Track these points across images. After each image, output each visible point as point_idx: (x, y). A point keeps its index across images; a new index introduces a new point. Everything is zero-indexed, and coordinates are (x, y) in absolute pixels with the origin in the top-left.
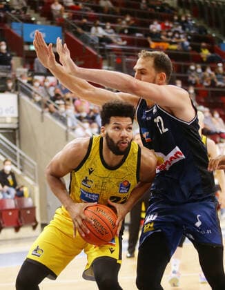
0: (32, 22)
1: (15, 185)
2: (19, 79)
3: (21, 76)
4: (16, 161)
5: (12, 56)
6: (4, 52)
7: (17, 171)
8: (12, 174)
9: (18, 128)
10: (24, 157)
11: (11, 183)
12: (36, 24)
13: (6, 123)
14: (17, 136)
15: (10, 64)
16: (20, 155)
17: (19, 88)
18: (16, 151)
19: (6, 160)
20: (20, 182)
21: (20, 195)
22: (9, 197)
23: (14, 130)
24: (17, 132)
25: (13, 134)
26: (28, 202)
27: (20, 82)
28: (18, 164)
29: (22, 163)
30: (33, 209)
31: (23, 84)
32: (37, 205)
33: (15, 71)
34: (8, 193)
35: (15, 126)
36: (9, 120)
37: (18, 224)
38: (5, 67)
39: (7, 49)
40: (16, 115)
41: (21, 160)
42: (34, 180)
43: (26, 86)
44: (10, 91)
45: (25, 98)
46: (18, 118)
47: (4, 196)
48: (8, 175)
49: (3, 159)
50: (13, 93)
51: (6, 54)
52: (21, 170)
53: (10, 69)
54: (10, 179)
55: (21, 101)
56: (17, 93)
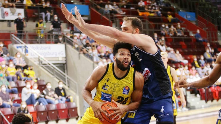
0: (72, 3)
1: (65, 96)
2: (65, 35)
3: (67, 34)
4: (65, 81)
5: (61, 22)
6: (57, 20)
7: (66, 87)
8: (63, 89)
9: (66, 63)
10: (70, 79)
11: (63, 94)
12: (74, 4)
13: (59, 61)
14: (65, 68)
15: (60, 27)
16: (68, 78)
17: (66, 41)
18: (65, 76)
19: (60, 82)
20: (68, 94)
21: (68, 101)
22: (62, 102)
23: (64, 64)
24: (65, 65)
25: (63, 66)
26: (73, 105)
27: (66, 37)
29: (68, 83)
30: (76, 108)
31: (68, 38)
32: (78, 106)
33: (63, 31)
34: (61, 100)
35: (64, 62)
36: (60, 59)
37: (68, 117)
38: (57, 29)
39: (58, 19)
40: (64, 56)
41: (68, 81)
42: (76, 92)
43: (70, 39)
44: (60, 42)
45: (69, 46)
46: (66, 57)
47: (59, 102)
48: (61, 90)
49: (58, 81)
50: (62, 43)
51: (58, 22)
52: (69, 87)
53: (60, 30)
54: (62, 92)
55: (67, 48)
56: (65, 43)
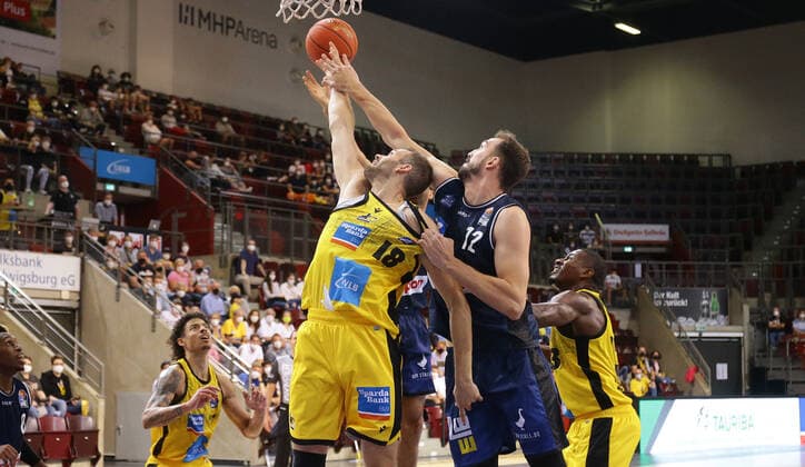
0: (112, 149)
1: (68, 397)
2: (86, 233)
3: (89, 231)
4: (73, 359)
5: (77, 198)
6: (66, 191)
7: (75, 375)
8: (65, 377)
9: (79, 309)
10: (85, 353)
11: (63, 392)
12: (117, 151)
13: (61, 299)
14: (77, 321)
15: (74, 211)
16: (80, 349)
17: (85, 248)
18: (73, 343)
19: (56, 358)
20: (76, 391)
21: (75, 412)
22: (58, 413)
23: (73, 310)
24: (77, 314)
25: (71, 316)
26: (87, 423)
27: (88, 238)
28: (75, 364)
29: (81, 363)
30: (95, 432)
31: (92, 242)
32: (101, 427)
33: (81, 222)
34: (56, 407)
35: (75, 305)
36: (65, 295)
37: (69, 455)
38: (65, 214)
39: (69, 188)
40: (77, 288)
41: (80, 357)
42: (98, 390)
43: (96, 245)
44: (69, 250)
45: (93, 264)
46: (81, 293)
47: (49, 412)
48: (58, 380)
49: (52, 354)
50: (75, 255)
51: (68, 194)
52: (80, 373)
53: (74, 218)
54: (61, 385)
55: (87, 269)
56: (82, 254)
